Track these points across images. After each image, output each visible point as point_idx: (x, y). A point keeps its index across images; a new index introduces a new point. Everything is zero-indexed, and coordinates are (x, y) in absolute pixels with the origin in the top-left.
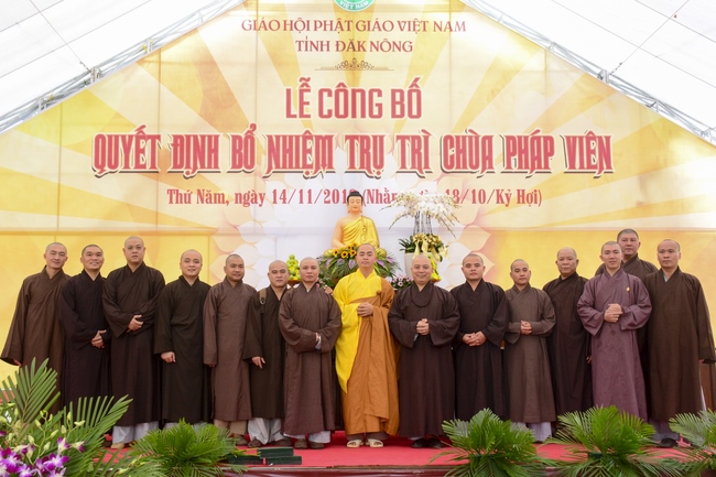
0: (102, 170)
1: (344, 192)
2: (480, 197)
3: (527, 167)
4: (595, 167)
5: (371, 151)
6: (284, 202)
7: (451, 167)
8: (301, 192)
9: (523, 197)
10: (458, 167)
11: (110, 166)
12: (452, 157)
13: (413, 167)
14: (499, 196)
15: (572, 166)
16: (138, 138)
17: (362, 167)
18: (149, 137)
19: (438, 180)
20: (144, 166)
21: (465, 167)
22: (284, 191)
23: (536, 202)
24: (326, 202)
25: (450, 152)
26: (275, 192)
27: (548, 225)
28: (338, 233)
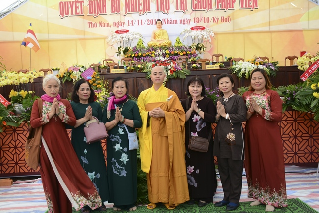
0: (63, 16)
1: (155, 20)
2: (207, 20)
3: (225, 8)
4: (251, 7)
5: (165, 3)
6: (132, 25)
7: (196, 9)
8: (138, 21)
9: (223, 20)
10: (198, 8)
11: (66, 14)
12: (196, 4)
13: (181, 9)
14: (214, 20)
15: (242, 7)
16: (76, 2)
17: (161, 10)
18: (80, 2)
19: (191, 14)
20: (78, 13)
21: (201, 8)
22: (132, 21)
23: (228, 21)
24: (148, 24)
25: (195, 3)
26: (128, 21)
27: (233, 30)
28: (153, 35)
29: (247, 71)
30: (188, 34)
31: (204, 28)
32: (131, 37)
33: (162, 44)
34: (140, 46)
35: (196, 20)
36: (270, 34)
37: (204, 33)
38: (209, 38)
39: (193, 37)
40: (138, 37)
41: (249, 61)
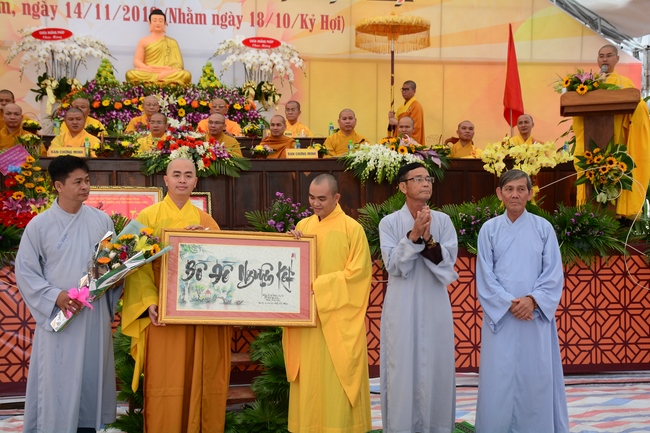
1: (145, 9)
2: (284, 21)
6: (79, 17)
8: (98, 6)
9: (326, 23)
14: (303, 21)
19: (243, 1)
22: (79, 5)
23: (339, 29)
24: (125, 19)
26: (68, 5)
27: (350, 52)
28: (140, 53)
29: (379, 166)
30: (234, 57)
31: (276, 44)
32: (77, 51)
33: (167, 80)
34: (106, 79)
35: (256, 19)
36: (440, 67)
37: (276, 57)
38: (290, 71)
39: (249, 66)
40: (97, 52)
41: (384, 144)
